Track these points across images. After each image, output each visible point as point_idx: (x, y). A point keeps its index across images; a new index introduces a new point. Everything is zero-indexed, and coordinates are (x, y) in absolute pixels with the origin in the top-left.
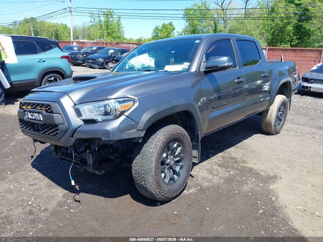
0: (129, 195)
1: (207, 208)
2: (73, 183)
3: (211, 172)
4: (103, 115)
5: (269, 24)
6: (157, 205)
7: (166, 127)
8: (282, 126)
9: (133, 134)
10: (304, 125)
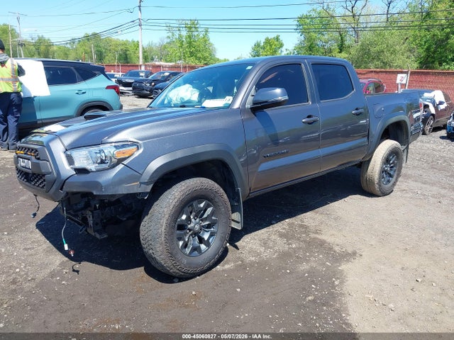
0: (143, 268)
1: (239, 290)
2: (66, 247)
3: (265, 243)
4: (99, 164)
5: (422, 35)
6: (173, 282)
7: (187, 181)
8: (394, 184)
9: (133, 188)
10: (433, 184)
